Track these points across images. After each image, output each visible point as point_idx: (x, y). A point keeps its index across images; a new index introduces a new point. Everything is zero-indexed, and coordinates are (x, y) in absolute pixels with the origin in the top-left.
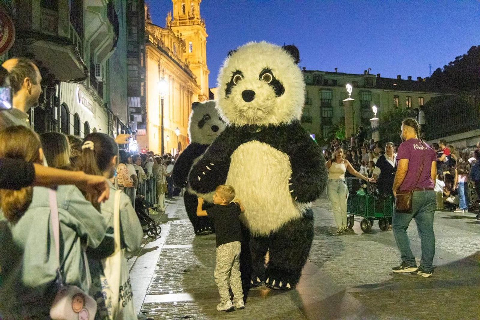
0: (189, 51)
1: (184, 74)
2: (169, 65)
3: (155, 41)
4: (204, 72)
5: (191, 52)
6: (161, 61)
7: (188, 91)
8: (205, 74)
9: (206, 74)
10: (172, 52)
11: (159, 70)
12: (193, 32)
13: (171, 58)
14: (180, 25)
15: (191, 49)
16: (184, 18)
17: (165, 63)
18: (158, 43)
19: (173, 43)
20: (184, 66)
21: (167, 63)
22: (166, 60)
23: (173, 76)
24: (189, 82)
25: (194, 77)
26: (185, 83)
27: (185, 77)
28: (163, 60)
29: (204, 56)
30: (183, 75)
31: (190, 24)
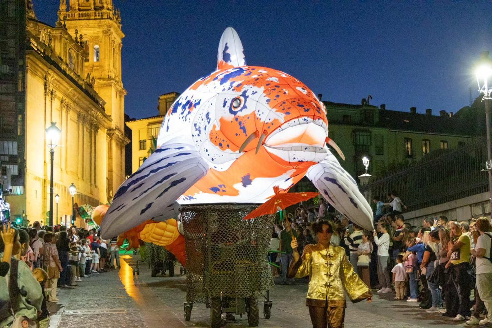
0: (93, 59)
1: (85, 98)
2: (61, 84)
3: (39, 48)
4: (118, 93)
5: (98, 60)
6: (49, 78)
7: (91, 125)
8: (118, 95)
9: (121, 96)
10: (67, 64)
11: (46, 92)
12: (101, 30)
13: (64, 72)
14: (80, 18)
15: (97, 56)
16: (87, 8)
17: (56, 82)
18: (44, 50)
19: (68, 49)
20: (85, 85)
21: (58, 81)
22: (56, 77)
23: (67, 100)
24: (93, 110)
25: (101, 102)
26: (87, 112)
27: (86, 102)
28: (53, 77)
29: (117, 67)
30: (83, 100)
31: (96, 17)
